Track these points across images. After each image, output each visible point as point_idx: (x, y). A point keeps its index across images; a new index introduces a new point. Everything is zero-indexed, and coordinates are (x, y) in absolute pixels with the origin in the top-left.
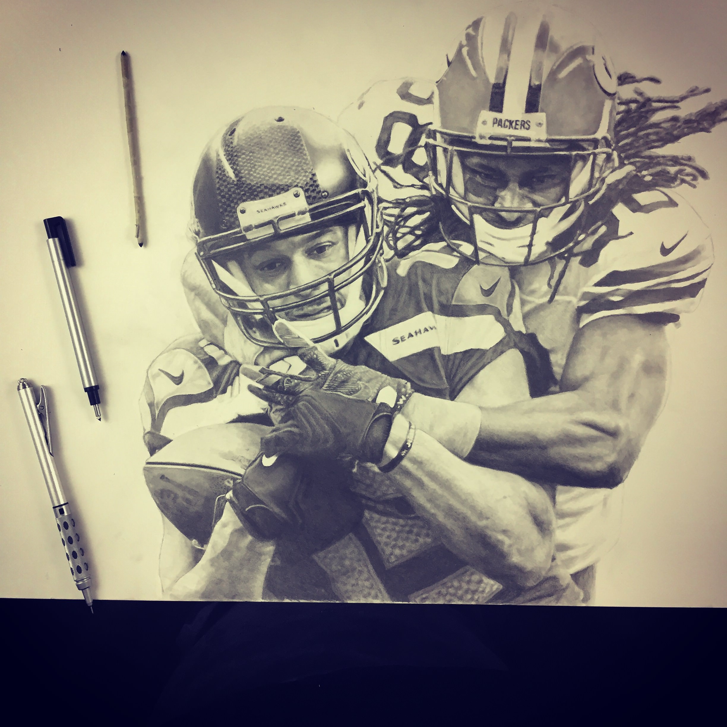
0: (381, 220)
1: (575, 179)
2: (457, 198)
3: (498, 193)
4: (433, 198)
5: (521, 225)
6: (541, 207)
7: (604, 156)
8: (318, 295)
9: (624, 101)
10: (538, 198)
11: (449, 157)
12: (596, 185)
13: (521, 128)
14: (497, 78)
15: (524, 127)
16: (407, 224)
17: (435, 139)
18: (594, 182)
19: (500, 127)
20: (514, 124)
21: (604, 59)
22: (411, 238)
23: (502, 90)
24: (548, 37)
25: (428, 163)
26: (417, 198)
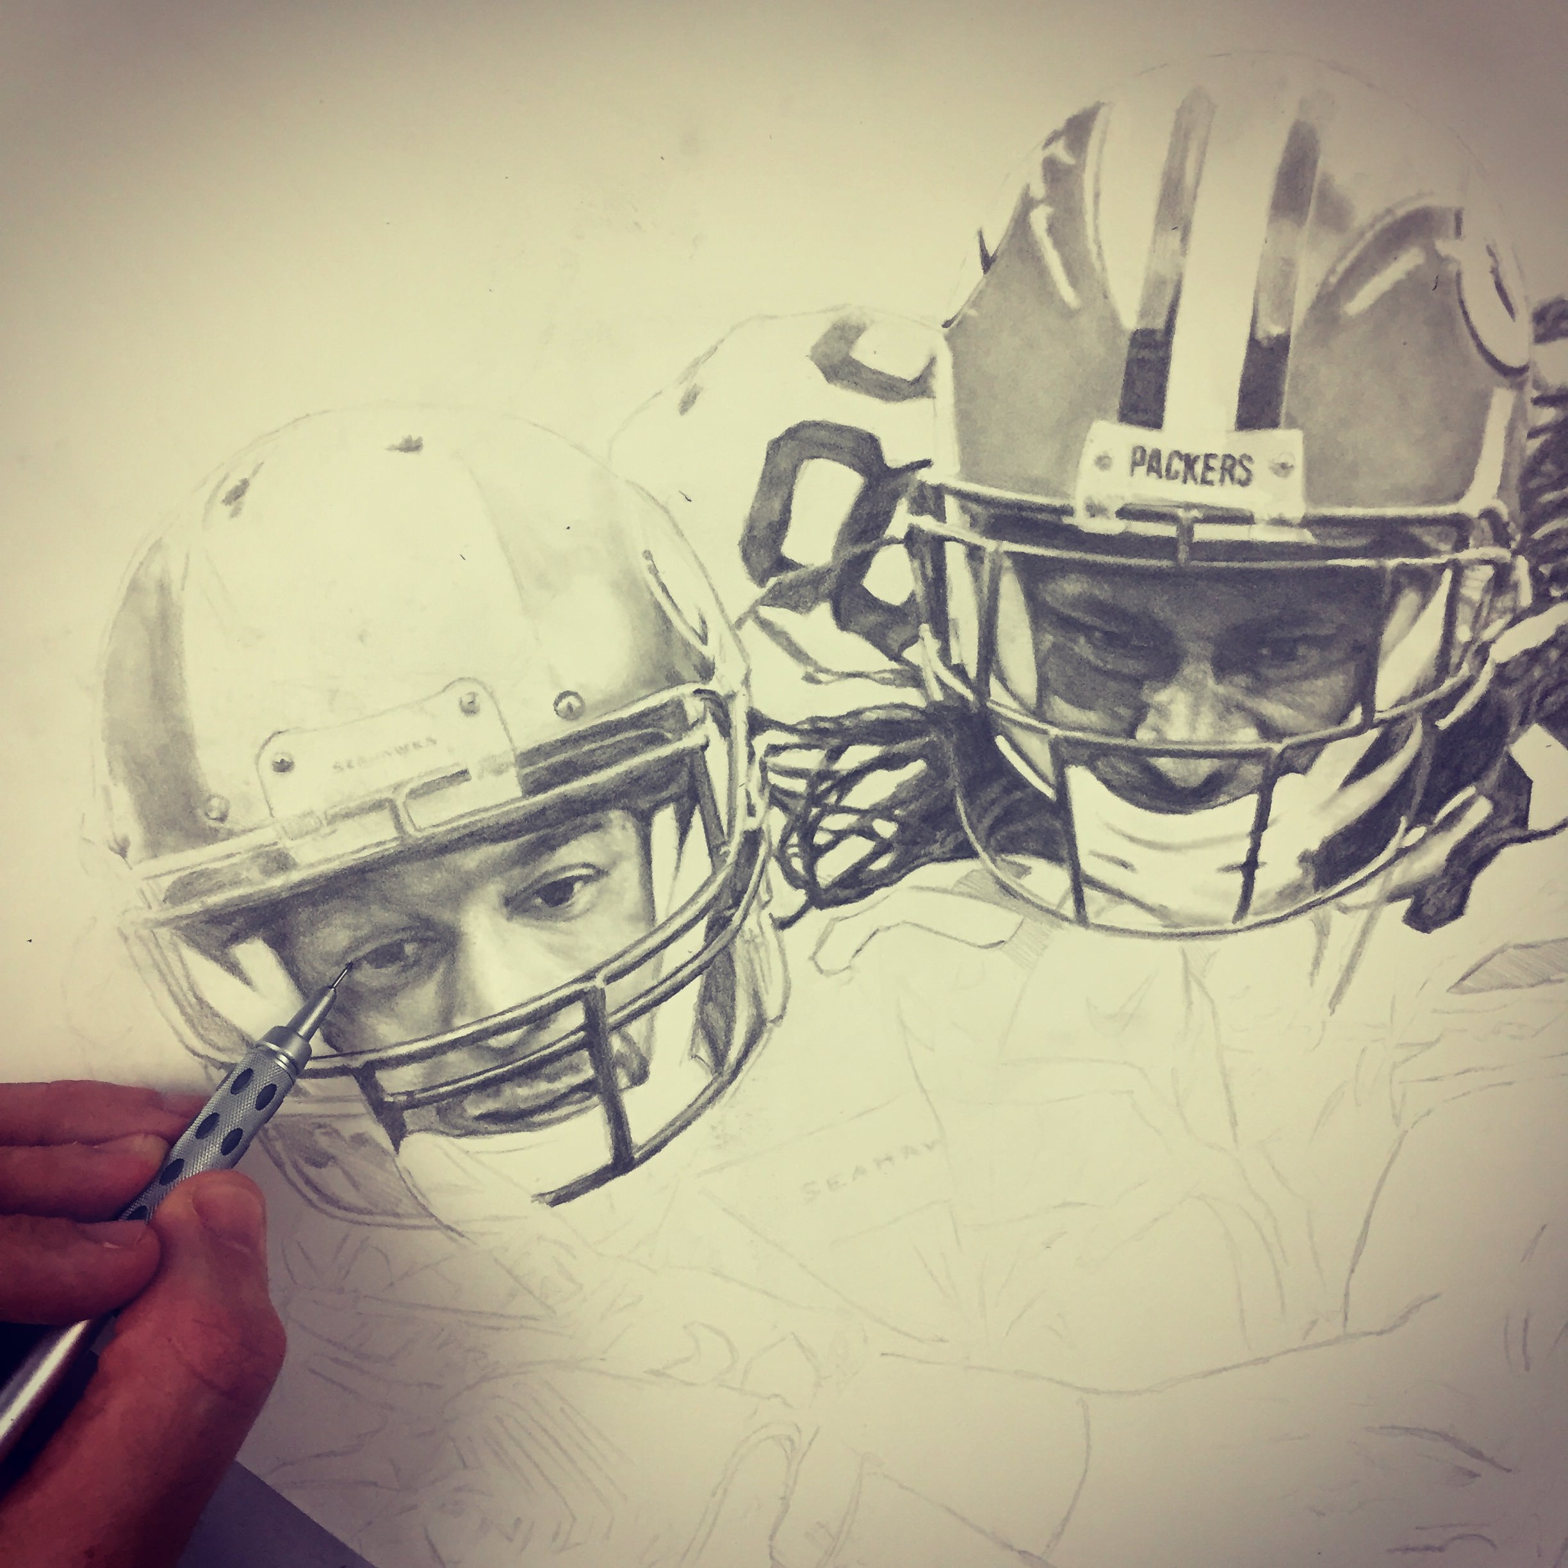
0: (761, 791)
1: (1394, 646)
2: (1015, 711)
3: (1146, 694)
4: (933, 716)
5: (1223, 798)
6: (1287, 741)
7: (1488, 572)
8: (549, 1046)
9: (1552, 392)
10: (1275, 710)
11: (986, 576)
12: (1459, 666)
13: (1222, 481)
14: (1143, 314)
15: (1232, 478)
16: (847, 802)
17: (940, 515)
18: (1455, 660)
19: (1153, 475)
20: (1199, 467)
21: (1491, 253)
22: (859, 848)
23: (1161, 354)
24: (1314, 175)
25: (919, 599)
26: (882, 714)
